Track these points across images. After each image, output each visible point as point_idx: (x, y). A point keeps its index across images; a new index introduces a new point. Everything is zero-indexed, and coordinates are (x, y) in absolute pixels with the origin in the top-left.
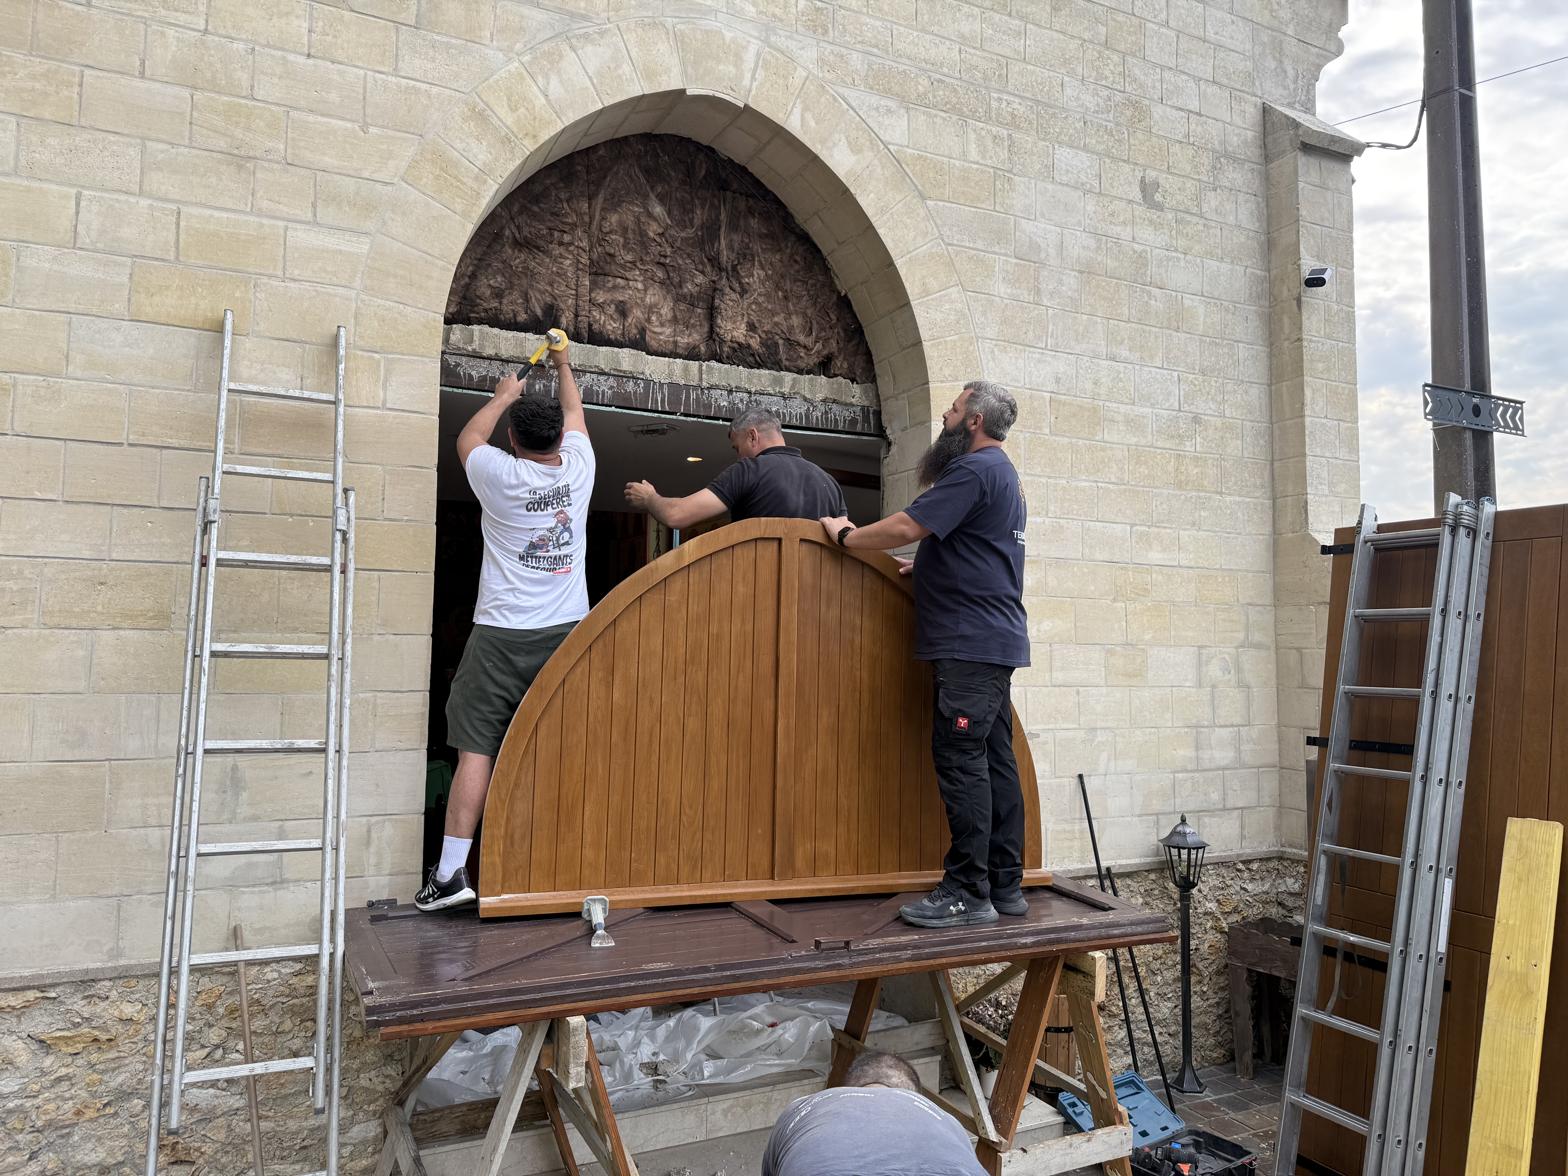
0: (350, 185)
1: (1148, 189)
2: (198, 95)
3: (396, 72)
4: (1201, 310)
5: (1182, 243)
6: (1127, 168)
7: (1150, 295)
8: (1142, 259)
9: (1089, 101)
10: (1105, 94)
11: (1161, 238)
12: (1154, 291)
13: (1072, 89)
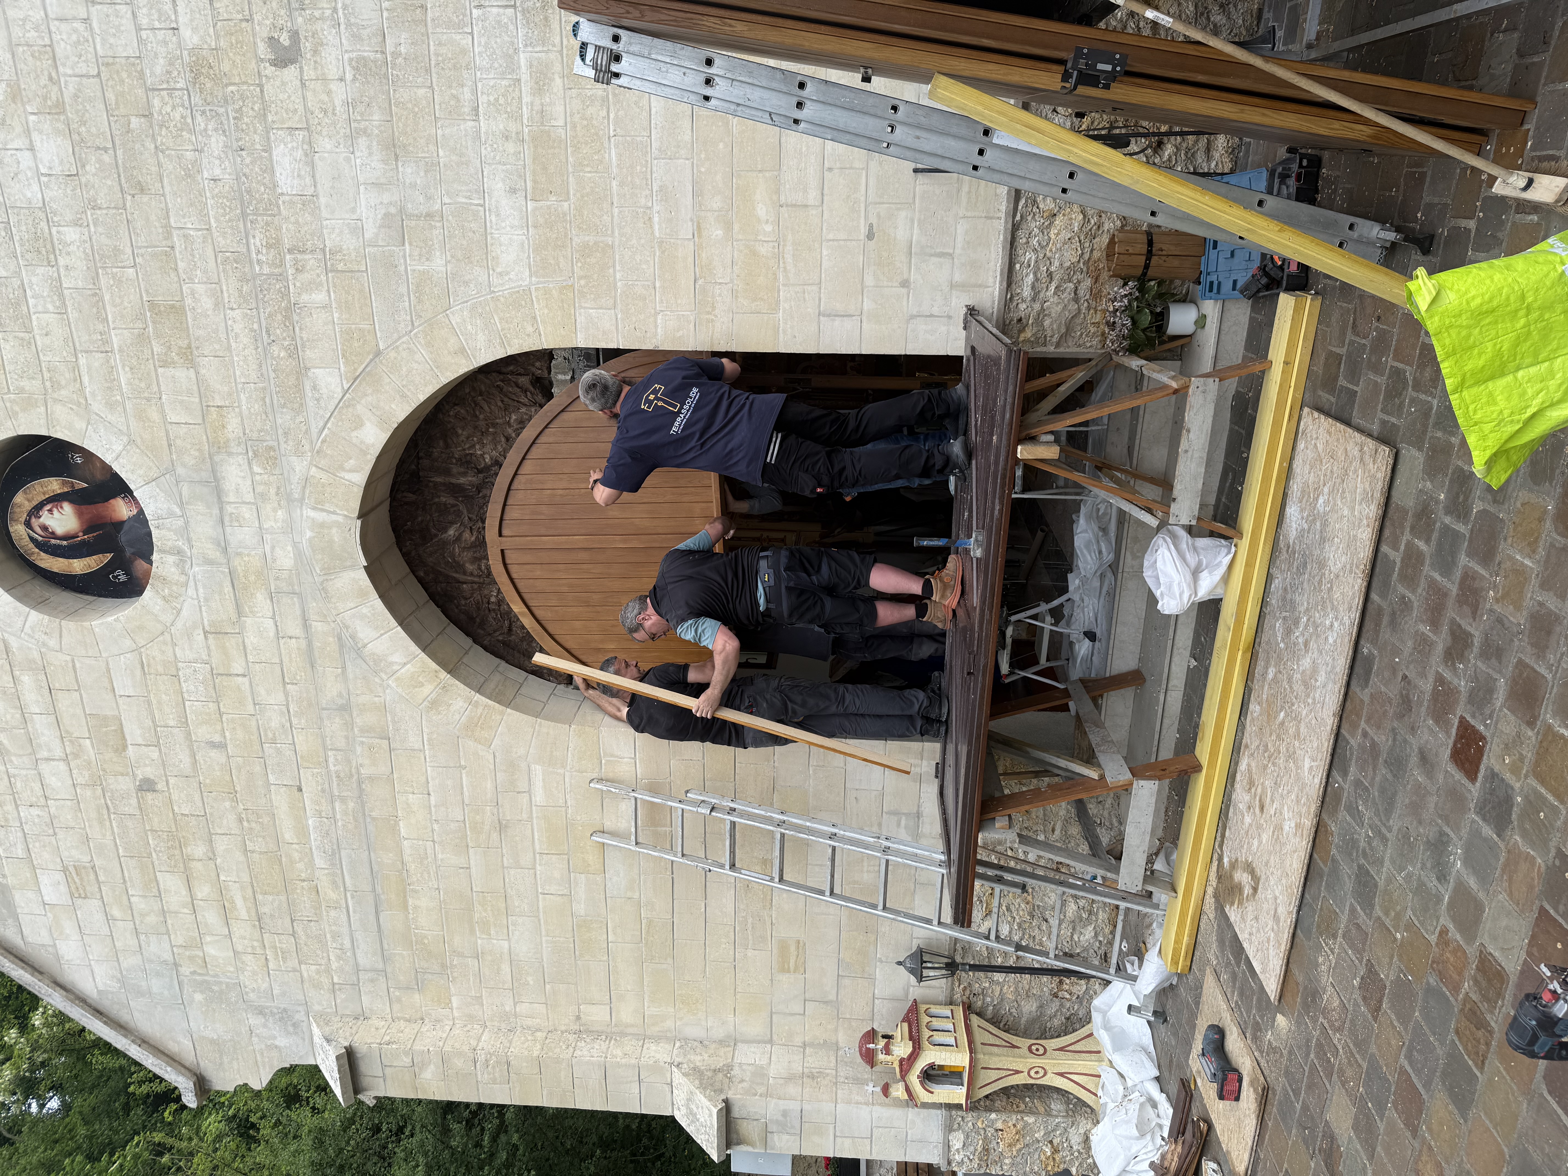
0: (502, 775)
1: (281, 56)
2: (471, 844)
3: (422, 751)
6: (269, 91)
7: (396, 55)
8: (360, 66)
9: (216, 143)
10: (199, 119)
11: (329, 35)
12: (389, 48)
13: (213, 168)
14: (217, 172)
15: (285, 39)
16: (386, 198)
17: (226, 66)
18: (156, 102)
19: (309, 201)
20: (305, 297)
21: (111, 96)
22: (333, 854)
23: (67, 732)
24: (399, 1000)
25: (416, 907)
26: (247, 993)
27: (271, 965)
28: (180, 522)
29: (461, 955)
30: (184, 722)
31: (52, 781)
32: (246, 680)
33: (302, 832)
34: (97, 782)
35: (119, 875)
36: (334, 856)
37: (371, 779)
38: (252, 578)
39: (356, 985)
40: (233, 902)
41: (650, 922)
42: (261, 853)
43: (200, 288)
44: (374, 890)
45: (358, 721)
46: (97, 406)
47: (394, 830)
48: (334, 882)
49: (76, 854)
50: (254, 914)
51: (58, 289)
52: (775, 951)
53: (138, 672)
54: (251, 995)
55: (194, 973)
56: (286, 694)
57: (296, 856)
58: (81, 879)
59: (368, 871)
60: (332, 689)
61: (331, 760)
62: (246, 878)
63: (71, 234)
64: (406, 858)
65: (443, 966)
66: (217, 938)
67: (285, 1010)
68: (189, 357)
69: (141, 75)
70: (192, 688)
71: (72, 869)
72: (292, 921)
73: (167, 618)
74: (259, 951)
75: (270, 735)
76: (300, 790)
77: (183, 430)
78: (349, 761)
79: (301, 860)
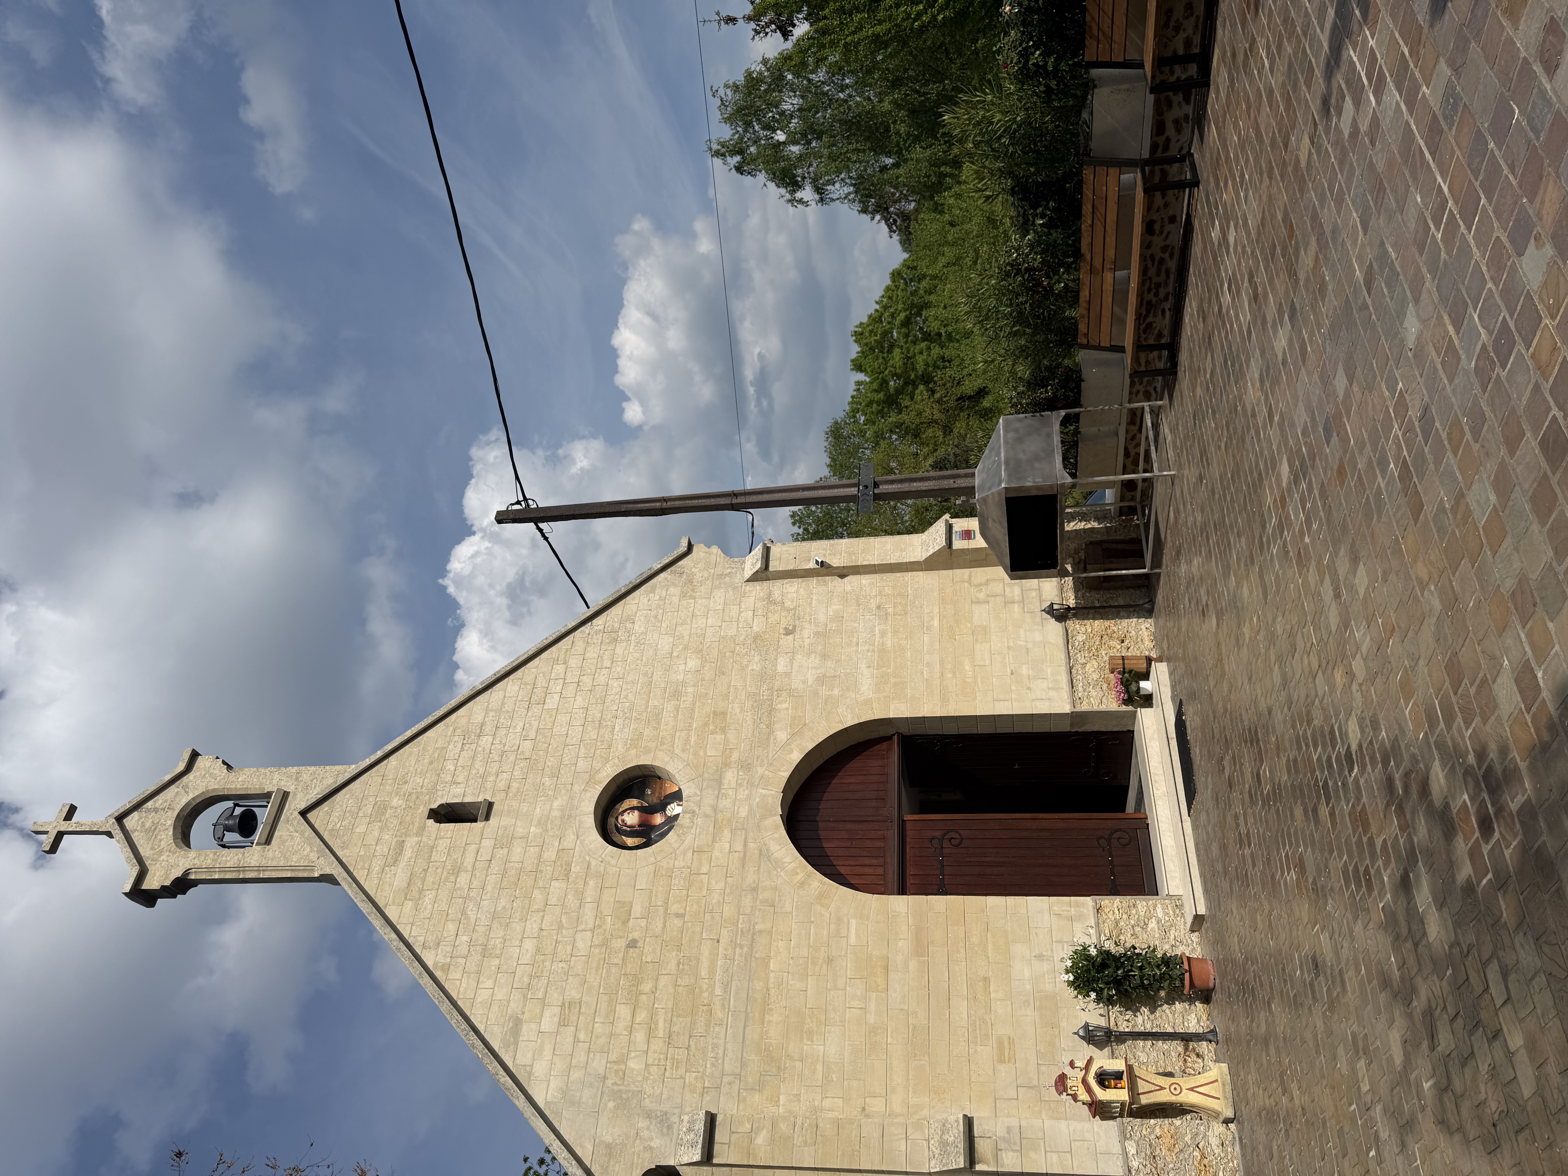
0: (833, 927)
1: (788, 632)
2: (810, 974)
3: (791, 913)
4: (834, 607)
5: (807, 617)
6: (781, 642)
7: (830, 630)
8: (817, 634)
9: (757, 659)
10: (752, 652)
11: (807, 625)
12: (828, 628)
13: (753, 666)
14: (755, 667)
15: (791, 628)
16: (819, 671)
17: (767, 636)
18: (738, 648)
19: (788, 675)
20: (779, 706)
21: (721, 647)
22: (728, 984)
23: (601, 912)
24: (745, 1099)
25: (770, 1022)
26: (645, 1098)
27: (667, 1074)
28: (698, 798)
29: (792, 1059)
30: (666, 902)
31: (580, 944)
32: (707, 876)
33: (712, 970)
34: (605, 944)
35: (594, 1007)
36: (726, 986)
37: (760, 932)
38: (725, 822)
39: (718, 1088)
40: (657, 1024)
41: (914, 1027)
42: (685, 986)
43: (736, 705)
44: (746, 1011)
45: (761, 897)
46: (677, 751)
47: (767, 965)
48: (723, 1005)
49: (573, 993)
50: (667, 1032)
51: (677, 708)
52: (995, 1046)
53: (652, 875)
54: (647, 1100)
55: (615, 1084)
56: (726, 883)
57: (705, 986)
58: (569, 1012)
59: (745, 996)
60: (751, 878)
61: (741, 921)
62: (670, 1006)
64: (771, 985)
65: (779, 1068)
66: (638, 1053)
67: (666, 1113)
68: (723, 730)
69: (735, 640)
70: (677, 882)
71: (567, 1005)
72: (690, 1037)
73: (676, 845)
74: (662, 1062)
75: (711, 908)
76: (718, 942)
77: (711, 759)
78: (750, 921)
79: (707, 990)
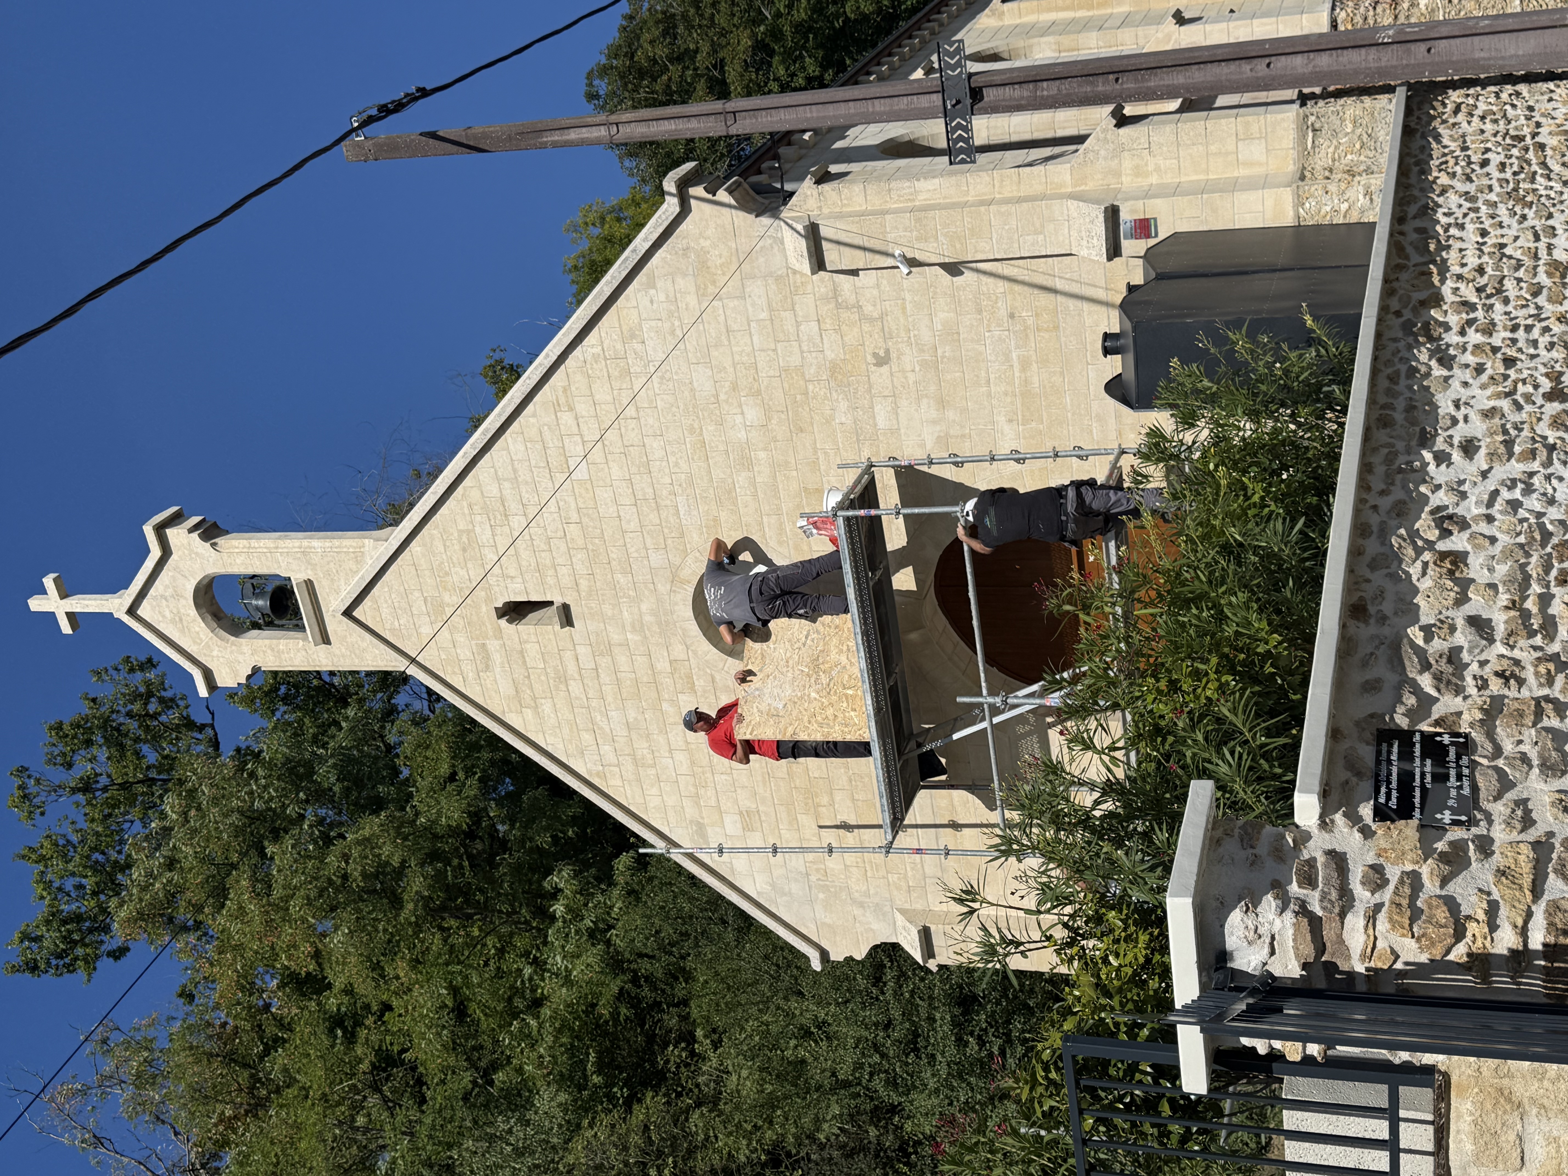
1: (880, 361)
6: (873, 378)
7: (943, 357)
8: (923, 364)
9: (843, 405)
10: (834, 394)
11: (906, 350)
12: (939, 354)
13: (841, 418)
14: (843, 420)
15: (882, 353)
16: (938, 428)
17: (849, 368)
26: (853, 893)
27: (869, 874)
29: (993, 867)
35: (774, 816)
49: (746, 803)
54: (856, 894)
55: (819, 880)
58: (750, 819)
63: (762, 455)
64: (955, 803)
67: (877, 904)
69: (803, 374)
71: (745, 813)
